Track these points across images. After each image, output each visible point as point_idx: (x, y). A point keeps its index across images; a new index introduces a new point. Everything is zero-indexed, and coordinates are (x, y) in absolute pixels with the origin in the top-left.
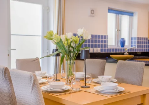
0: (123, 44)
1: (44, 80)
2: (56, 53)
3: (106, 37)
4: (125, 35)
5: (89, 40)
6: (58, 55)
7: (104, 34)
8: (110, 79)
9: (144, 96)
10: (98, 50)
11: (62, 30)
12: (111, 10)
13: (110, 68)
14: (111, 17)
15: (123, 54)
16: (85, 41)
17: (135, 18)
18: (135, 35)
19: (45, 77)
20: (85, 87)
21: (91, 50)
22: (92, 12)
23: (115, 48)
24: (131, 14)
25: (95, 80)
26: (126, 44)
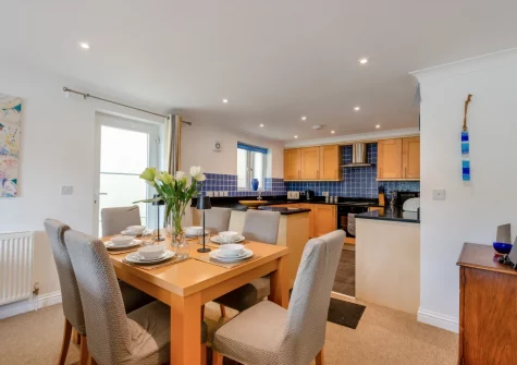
0: (256, 186)
1: (138, 241)
2: (159, 199)
3: (235, 177)
4: (258, 175)
5: (204, 182)
6: (161, 203)
7: (232, 174)
8: (233, 237)
9: (279, 259)
10: (224, 194)
11: (175, 164)
12: (240, 145)
13: (238, 218)
14: (242, 154)
15: (255, 198)
16: (199, 183)
17: (270, 156)
18: (269, 175)
19: (139, 236)
20: (204, 250)
21: (209, 194)
22: (218, 145)
23: (246, 190)
24: (265, 151)
25: (214, 239)
26: (260, 186)
